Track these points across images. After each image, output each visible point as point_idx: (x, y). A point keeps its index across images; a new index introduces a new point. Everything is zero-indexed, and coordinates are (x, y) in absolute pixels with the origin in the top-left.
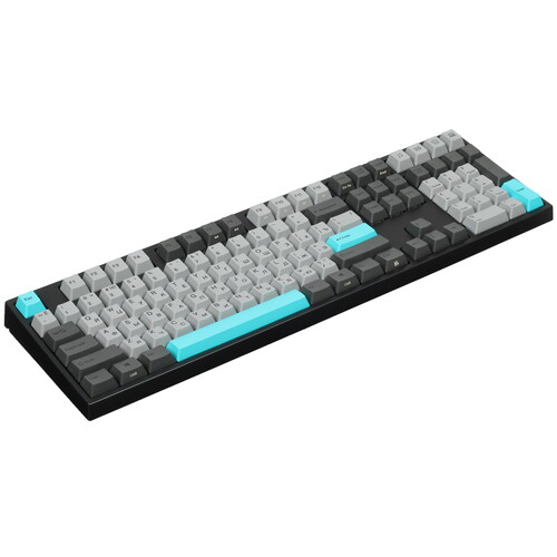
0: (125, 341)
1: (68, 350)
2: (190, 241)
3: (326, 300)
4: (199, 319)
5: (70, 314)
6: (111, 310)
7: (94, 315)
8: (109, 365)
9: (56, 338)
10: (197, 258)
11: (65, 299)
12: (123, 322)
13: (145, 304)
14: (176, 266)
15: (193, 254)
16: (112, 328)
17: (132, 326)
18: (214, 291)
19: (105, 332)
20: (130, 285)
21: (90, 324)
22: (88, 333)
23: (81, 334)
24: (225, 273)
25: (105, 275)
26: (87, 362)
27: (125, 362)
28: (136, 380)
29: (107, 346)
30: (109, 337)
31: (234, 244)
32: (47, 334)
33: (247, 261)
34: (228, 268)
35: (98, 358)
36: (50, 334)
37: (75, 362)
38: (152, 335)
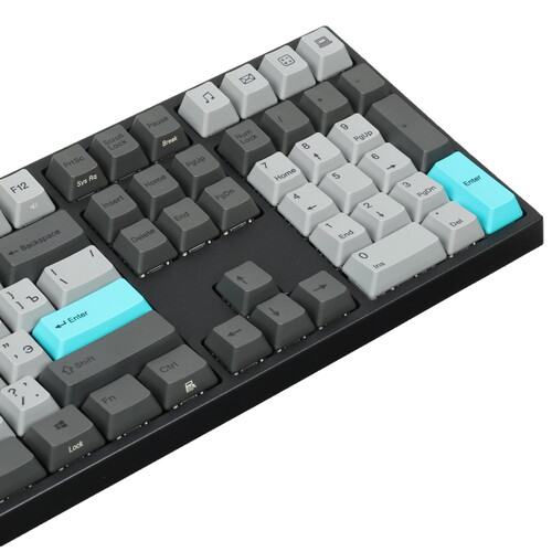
3: (25, 491)
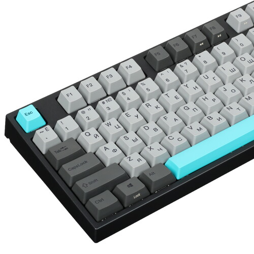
0: (126, 159)
1: (71, 170)
2: (177, 49)
4: (195, 134)
5: (70, 130)
6: (109, 124)
7: (93, 131)
8: (112, 187)
9: (59, 157)
10: (186, 67)
11: (65, 114)
12: (122, 138)
13: (141, 118)
14: (166, 75)
15: (182, 63)
16: (111, 145)
17: (130, 142)
18: (206, 102)
19: (106, 148)
20: (125, 98)
21: (90, 141)
22: (89, 150)
23: (83, 151)
24: (214, 83)
25: (100, 87)
26: (91, 183)
27: (128, 182)
28: (139, 201)
29: (108, 164)
30: (109, 156)
31: (220, 52)
32: (48, 152)
33: (233, 71)
34: (217, 78)
35: (101, 179)
36: (52, 152)
37: (79, 183)
38: (151, 152)
